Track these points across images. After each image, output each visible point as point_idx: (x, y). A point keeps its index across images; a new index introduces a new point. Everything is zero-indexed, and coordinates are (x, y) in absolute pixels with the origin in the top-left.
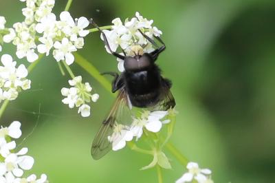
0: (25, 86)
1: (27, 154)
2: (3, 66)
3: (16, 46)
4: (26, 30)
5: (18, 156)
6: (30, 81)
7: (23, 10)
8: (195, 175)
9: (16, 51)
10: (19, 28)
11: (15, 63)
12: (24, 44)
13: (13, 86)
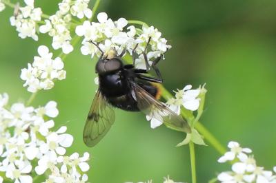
0: (60, 76)
1: (66, 133)
2: (40, 57)
3: (52, 37)
4: (61, 23)
5: (59, 134)
6: (65, 72)
7: (59, 4)
8: (237, 154)
9: (52, 42)
10: (55, 20)
11: (51, 54)
12: (60, 36)
13: (49, 76)
